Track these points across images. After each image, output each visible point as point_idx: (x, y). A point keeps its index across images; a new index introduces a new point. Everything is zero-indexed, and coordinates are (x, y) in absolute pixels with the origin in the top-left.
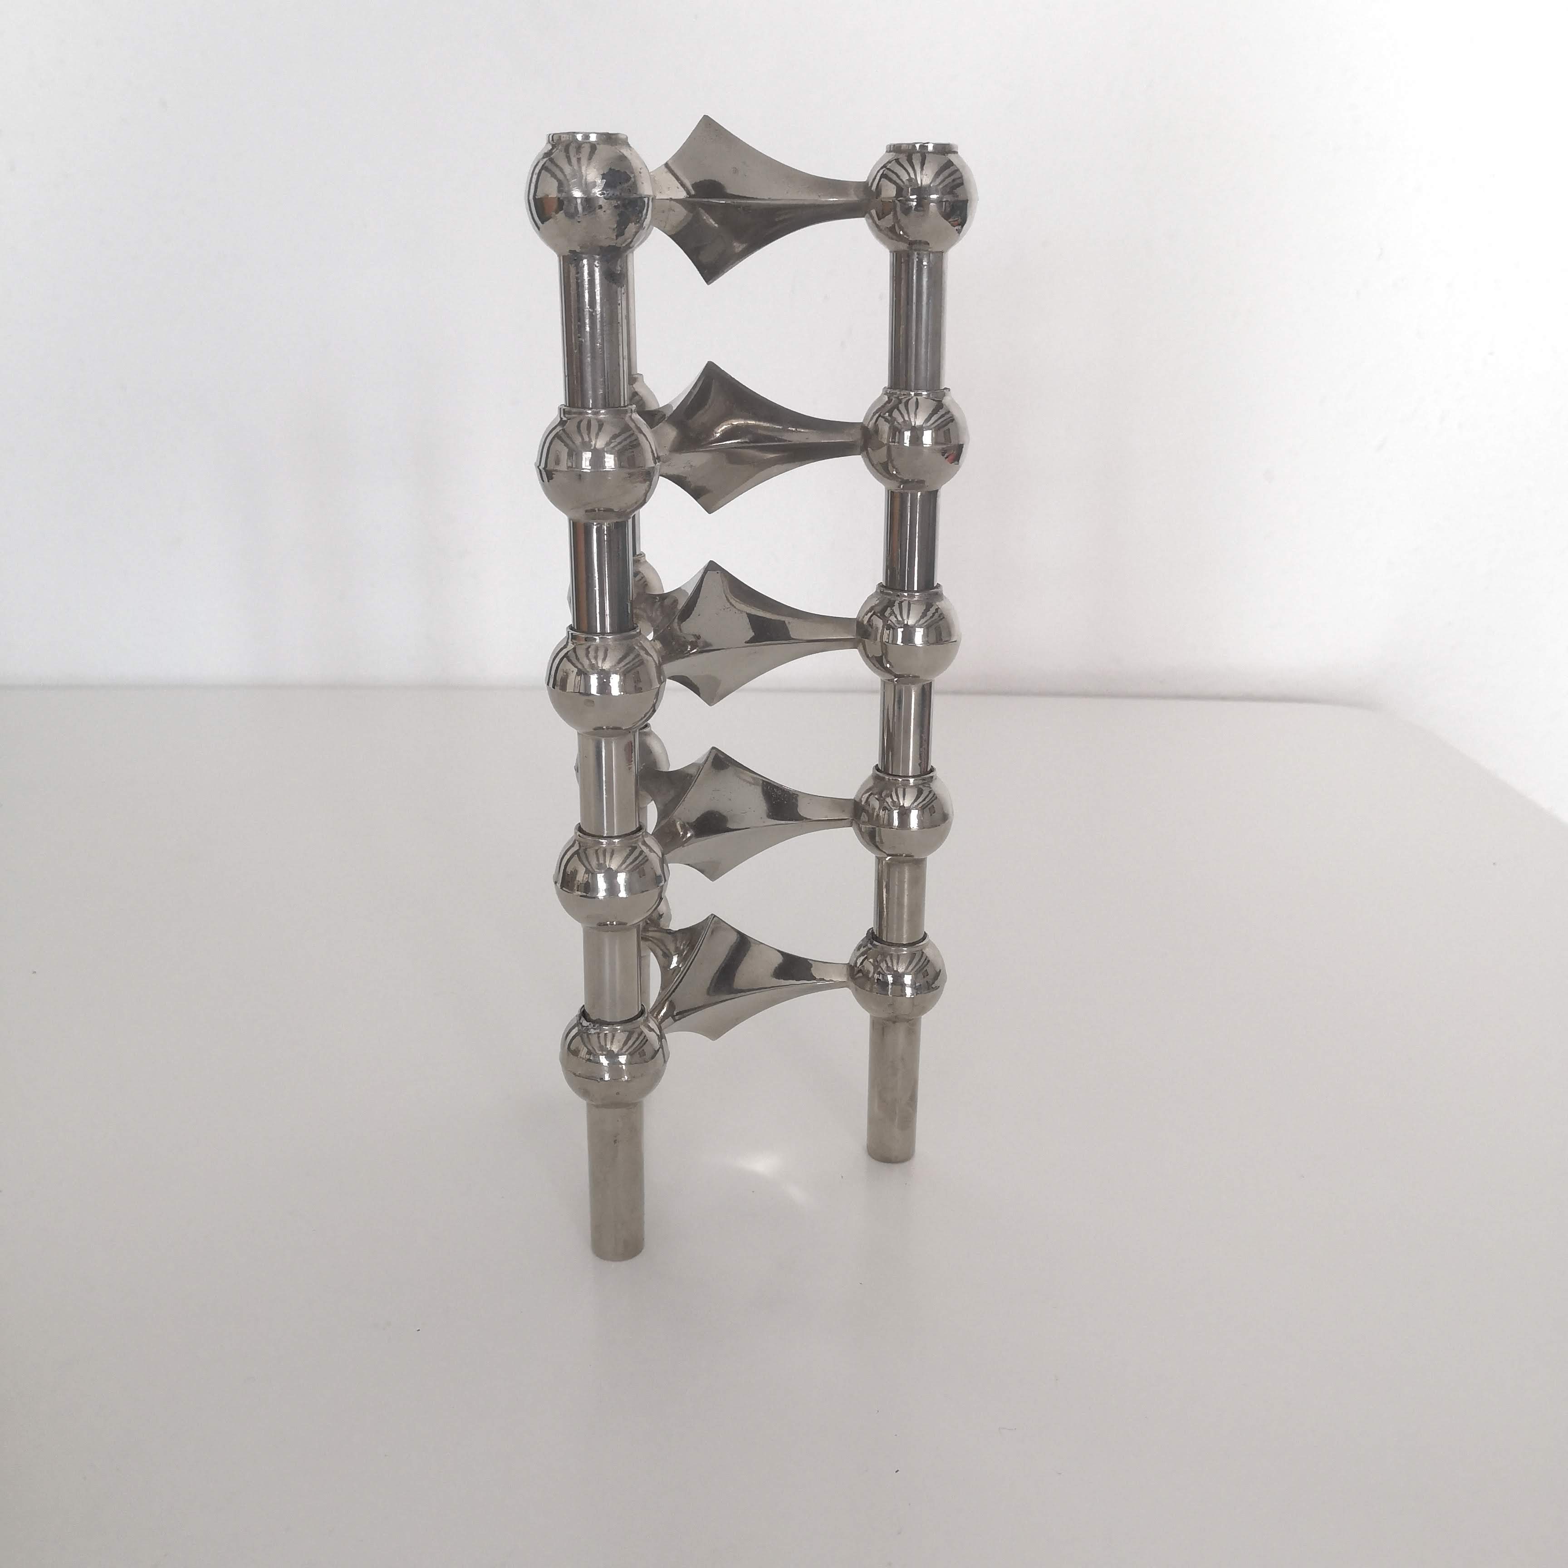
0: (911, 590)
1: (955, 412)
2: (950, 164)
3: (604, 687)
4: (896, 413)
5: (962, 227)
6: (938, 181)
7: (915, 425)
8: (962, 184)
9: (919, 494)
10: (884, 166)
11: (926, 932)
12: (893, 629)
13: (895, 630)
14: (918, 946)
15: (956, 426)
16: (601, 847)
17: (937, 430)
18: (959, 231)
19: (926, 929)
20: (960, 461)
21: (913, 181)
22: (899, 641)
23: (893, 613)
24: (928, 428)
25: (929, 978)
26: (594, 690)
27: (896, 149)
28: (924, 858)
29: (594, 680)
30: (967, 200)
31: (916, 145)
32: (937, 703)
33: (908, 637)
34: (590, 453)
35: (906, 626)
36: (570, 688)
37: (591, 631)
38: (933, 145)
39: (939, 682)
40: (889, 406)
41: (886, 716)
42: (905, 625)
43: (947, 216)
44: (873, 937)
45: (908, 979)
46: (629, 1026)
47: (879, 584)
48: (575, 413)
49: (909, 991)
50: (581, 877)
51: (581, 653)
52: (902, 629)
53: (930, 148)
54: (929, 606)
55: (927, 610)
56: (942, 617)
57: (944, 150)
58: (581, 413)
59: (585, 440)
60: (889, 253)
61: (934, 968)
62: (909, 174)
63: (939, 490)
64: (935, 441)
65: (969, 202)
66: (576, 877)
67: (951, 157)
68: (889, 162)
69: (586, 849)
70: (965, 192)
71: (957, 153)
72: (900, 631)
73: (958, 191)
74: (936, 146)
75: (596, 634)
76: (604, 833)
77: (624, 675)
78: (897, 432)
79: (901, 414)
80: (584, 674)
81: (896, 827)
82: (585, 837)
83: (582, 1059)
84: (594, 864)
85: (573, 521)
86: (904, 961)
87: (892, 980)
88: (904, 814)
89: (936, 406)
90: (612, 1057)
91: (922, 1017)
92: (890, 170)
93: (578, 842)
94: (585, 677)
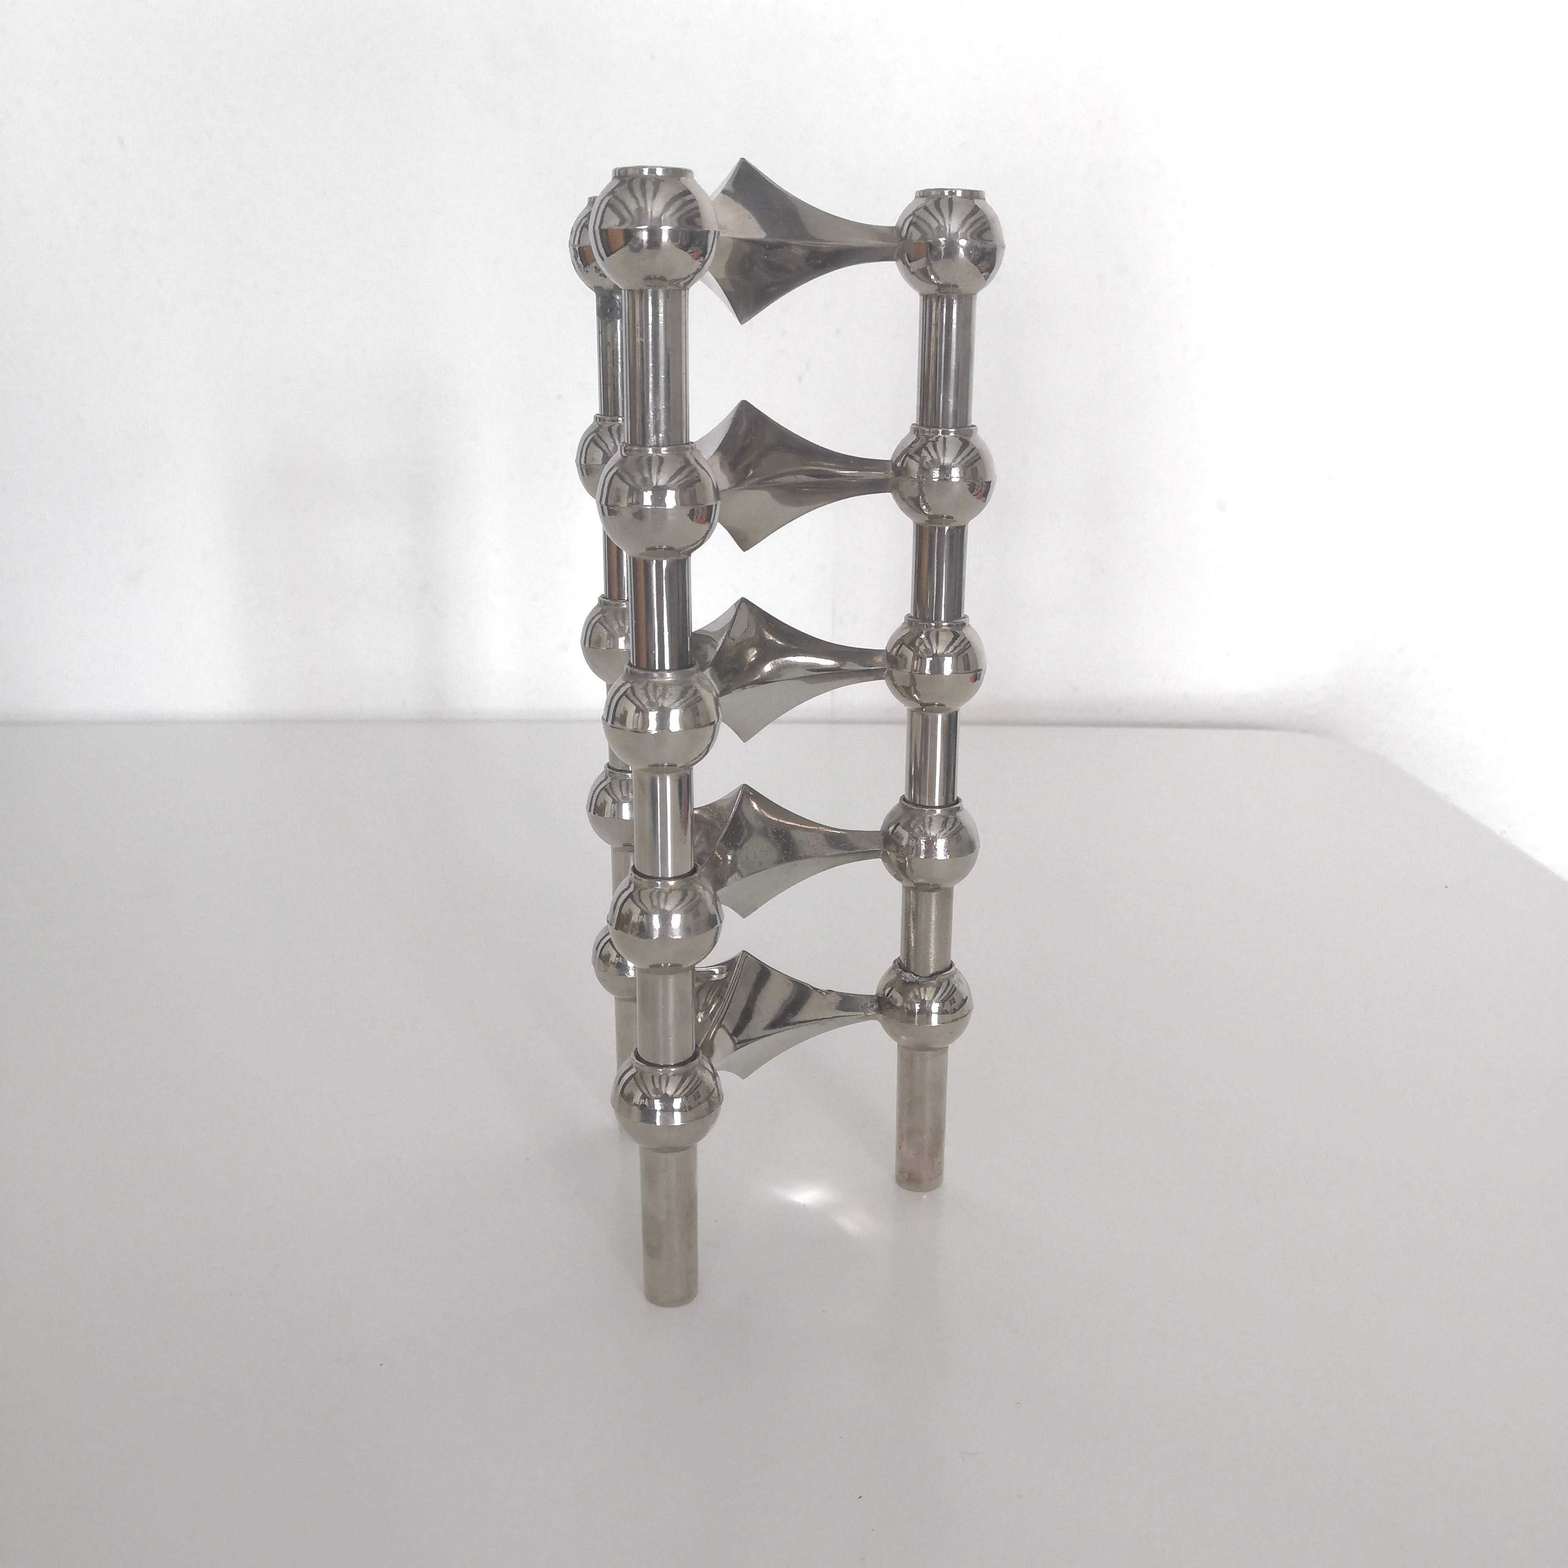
0: (938, 621)
2: (976, 209)
3: (663, 724)
4: (924, 453)
5: (990, 273)
6: (966, 227)
7: (943, 463)
8: (989, 228)
9: (947, 528)
10: (913, 214)
11: (953, 960)
12: (922, 658)
13: (923, 660)
14: (945, 975)
15: (983, 464)
16: (656, 889)
17: (964, 468)
18: (986, 278)
19: (954, 958)
20: (987, 497)
21: (942, 227)
22: (927, 671)
23: (922, 642)
24: (955, 467)
25: (955, 1005)
26: (653, 728)
27: (924, 194)
28: (951, 888)
29: (653, 716)
30: (996, 246)
31: (945, 191)
32: (963, 732)
33: (937, 667)
34: (651, 491)
35: (935, 656)
36: (630, 725)
37: (650, 667)
38: (960, 191)
39: (965, 711)
40: (917, 445)
41: (913, 747)
42: (934, 654)
43: (976, 262)
44: (901, 966)
45: (935, 1007)
46: (684, 1068)
47: (907, 615)
49: (935, 1020)
50: (635, 918)
51: (640, 692)
52: (931, 659)
53: (959, 194)
54: (956, 636)
55: (954, 639)
56: (969, 646)
57: (972, 195)
59: (646, 479)
60: (919, 296)
61: (960, 994)
62: (938, 221)
63: (966, 526)
64: (963, 478)
65: (998, 251)
66: (631, 918)
67: (977, 202)
68: (918, 210)
69: (640, 891)
70: (993, 236)
71: (984, 199)
72: (929, 660)
73: (986, 237)
74: (964, 191)
75: (654, 670)
76: (659, 875)
77: (684, 710)
78: (925, 470)
79: (930, 453)
80: (642, 711)
81: (922, 857)
82: (640, 880)
83: (635, 1105)
84: (649, 905)
85: (633, 558)
86: (931, 990)
87: (919, 1008)
88: (931, 843)
89: (964, 444)
90: (667, 1100)
91: (949, 1045)
92: (918, 217)
93: (632, 886)
94: (643, 715)
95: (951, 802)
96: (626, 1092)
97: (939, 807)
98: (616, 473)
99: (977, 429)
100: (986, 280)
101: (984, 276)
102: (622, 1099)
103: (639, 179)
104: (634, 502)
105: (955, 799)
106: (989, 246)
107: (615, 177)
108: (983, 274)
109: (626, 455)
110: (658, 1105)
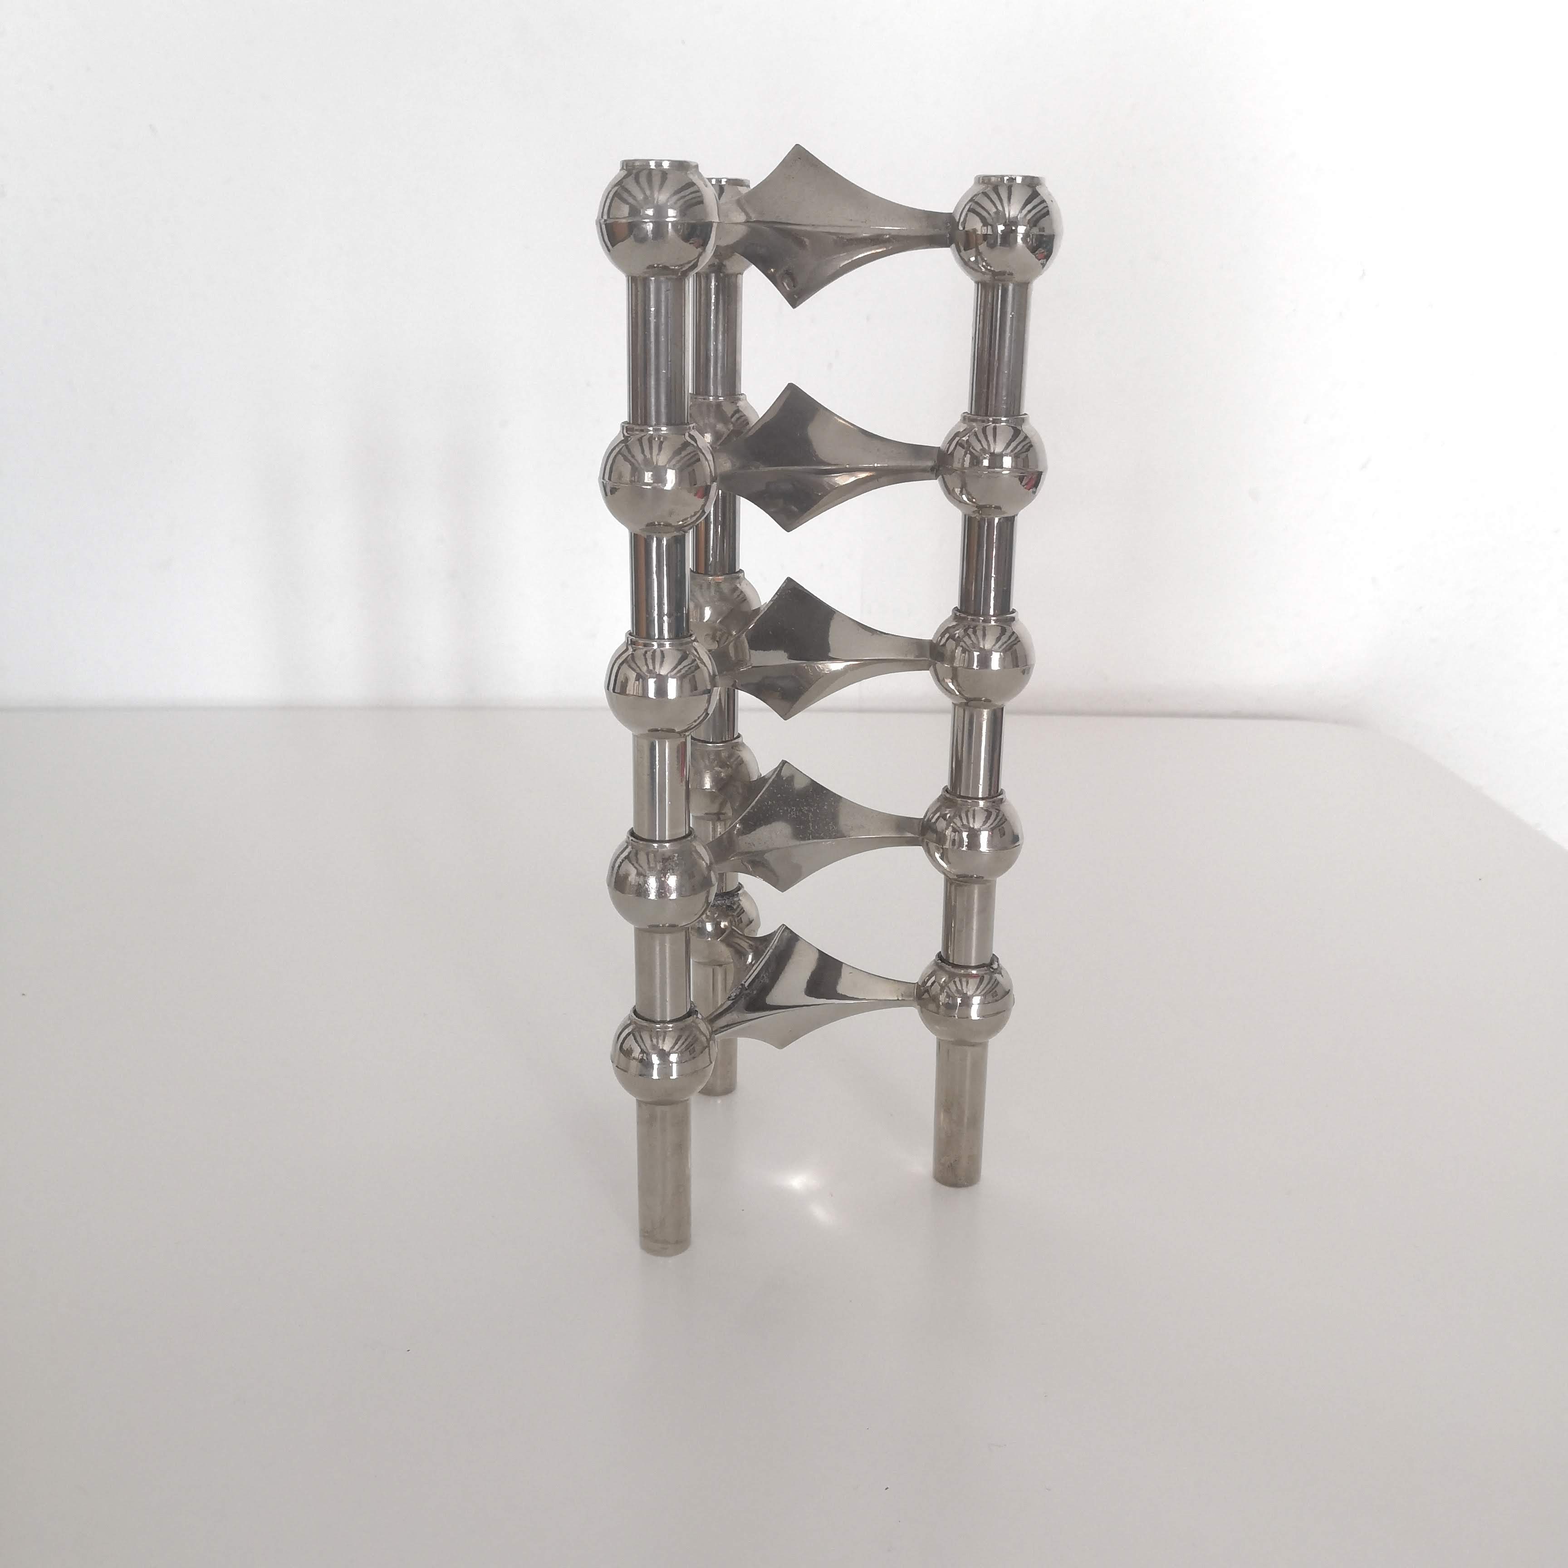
0: (986, 614)
1: (1034, 440)
2: (1037, 195)
3: (661, 690)
4: (974, 441)
5: (1047, 260)
6: (1025, 212)
7: (994, 451)
9: (997, 519)
10: (971, 200)
11: (996, 954)
12: (969, 652)
13: (970, 654)
15: (1035, 454)
17: (1016, 457)
18: (1043, 265)
19: (997, 951)
20: (1038, 488)
21: (1000, 214)
22: (975, 666)
24: (1007, 455)
26: (651, 694)
27: (984, 180)
28: (993, 881)
29: (651, 683)
30: (1054, 235)
31: (1004, 177)
33: (985, 661)
34: (652, 471)
35: (981, 650)
36: (630, 691)
37: (650, 637)
38: (1021, 178)
40: (967, 434)
43: (1033, 250)
44: (942, 959)
45: (976, 1001)
46: (681, 1024)
47: (955, 608)
48: (637, 430)
49: (975, 1014)
51: (639, 658)
52: (979, 653)
53: (1019, 180)
54: (1003, 631)
55: (1003, 634)
56: (1017, 640)
57: (1032, 183)
58: (642, 431)
59: (647, 457)
60: (975, 285)
62: (996, 207)
63: (1016, 516)
64: (1015, 467)
65: (1055, 237)
66: (628, 879)
67: (1039, 189)
68: (976, 195)
69: (636, 853)
70: (1051, 223)
71: (1044, 184)
72: (976, 655)
73: (1043, 222)
74: (1025, 178)
75: (654, 639)
77: (681, 679)
79: (979, 441)
80: (641, 678)
81: (964, 849)
82: (637, 842)
83: (634, 1058)
84: (646, 866)
85: (634, 534)
86: (973, 983)
87: (960, 1002)
88: (974, 836)
89: (1014, 433)
90: (664, 1056)
91: (989, 1040)
92: (977, 203)
93: (630, 847)
94: (643, 681)
95: (994, 794)
96: (625, 1047)
97: (982, 799)
98: (619, 452)
99: (1029, 417)
100: (1043, 267)
101: (1041, 264)
102: (621, 1054)
103: (645, 172)
104: (636, 480)
105: (999, 791)
106: (1047, 232)
107: (622, 169)
108: (1040, 261)
109: (628, 435)
110: (655, 1059)
